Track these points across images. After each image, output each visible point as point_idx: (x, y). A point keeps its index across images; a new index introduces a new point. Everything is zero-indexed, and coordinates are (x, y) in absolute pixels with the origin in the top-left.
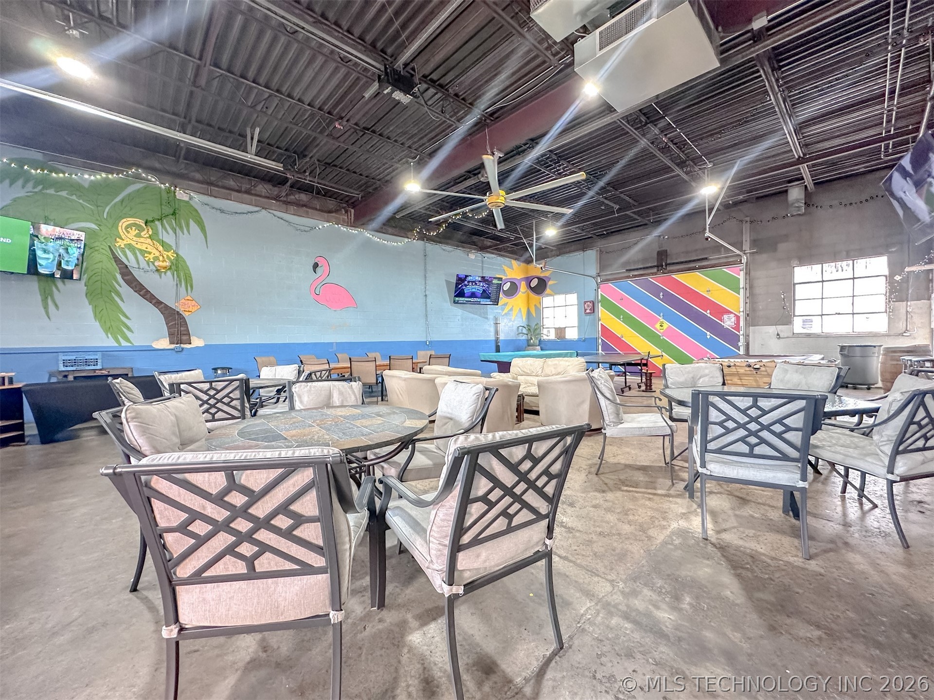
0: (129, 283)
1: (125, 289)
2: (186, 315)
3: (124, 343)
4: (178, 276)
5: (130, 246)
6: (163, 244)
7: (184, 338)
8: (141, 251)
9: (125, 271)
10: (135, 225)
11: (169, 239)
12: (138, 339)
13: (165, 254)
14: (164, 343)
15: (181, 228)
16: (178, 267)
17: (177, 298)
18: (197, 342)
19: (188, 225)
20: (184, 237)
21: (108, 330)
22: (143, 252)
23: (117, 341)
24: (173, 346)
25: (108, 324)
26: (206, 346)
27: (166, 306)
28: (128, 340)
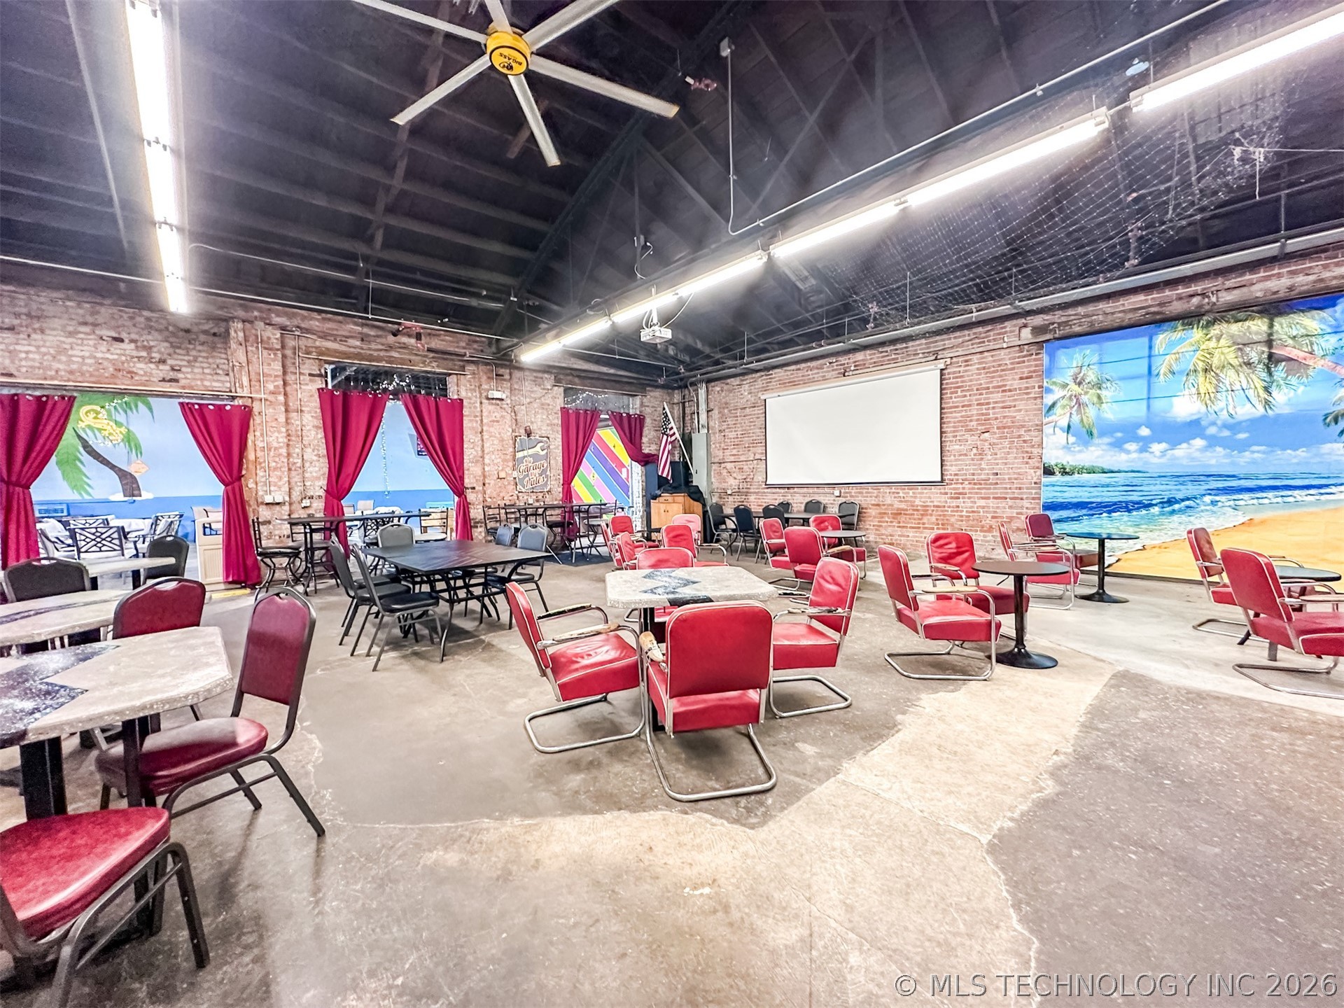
0: (89, 453)
1: (86, 457)
2: (136, 475)
3: (87, 497)
4: (130, 446)
5: (89, 427)
6: (116, 422)
7: (136, 492)
8: (98, 429)
9: (86, 446)
10: (93, 410)
11: (121, 417)
12: (98, 494)
13: (118, 430)
14: (120, 497)
15: (131, 409)
16: (129, 439)
17: (129, 462)
18: (146, 495)
19: (136, 406)
20: (133, 415)
21: (74, 487)
22: (99, 430)
23: (81, 494)
24: (126, 499)
25: (73, 484)
26: (156, 499)
27: (120, 470)
28: (89, 494)
